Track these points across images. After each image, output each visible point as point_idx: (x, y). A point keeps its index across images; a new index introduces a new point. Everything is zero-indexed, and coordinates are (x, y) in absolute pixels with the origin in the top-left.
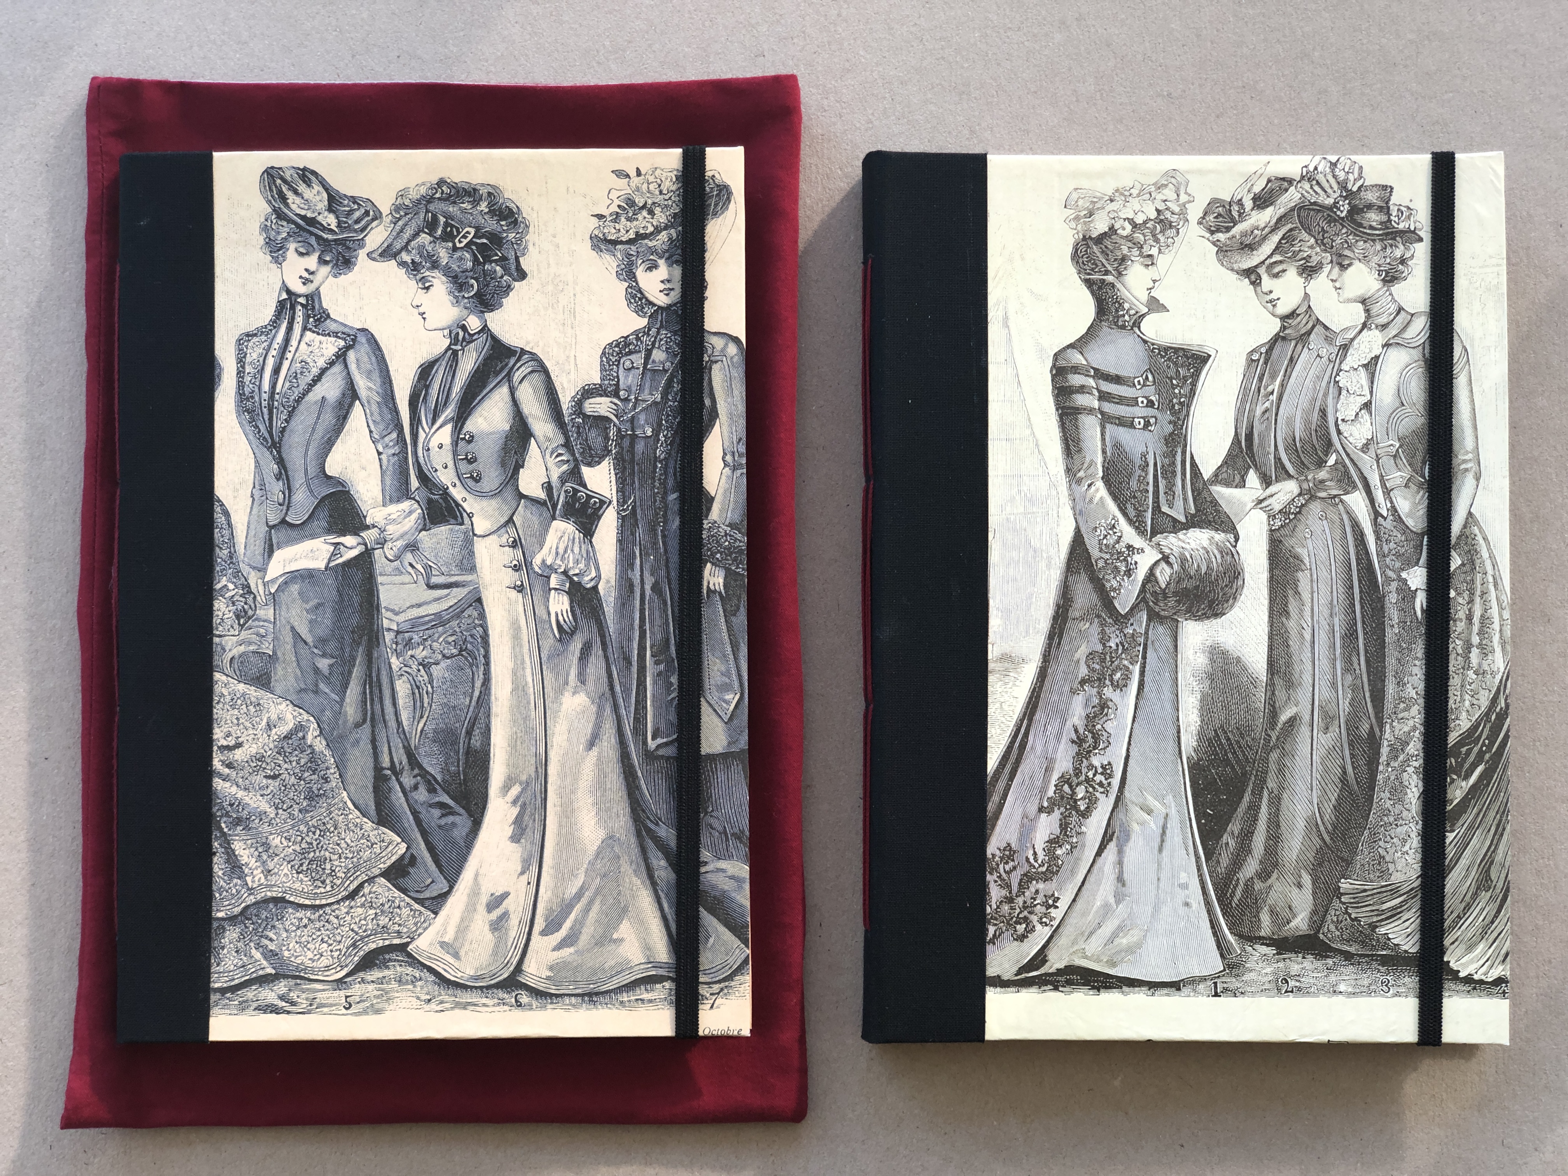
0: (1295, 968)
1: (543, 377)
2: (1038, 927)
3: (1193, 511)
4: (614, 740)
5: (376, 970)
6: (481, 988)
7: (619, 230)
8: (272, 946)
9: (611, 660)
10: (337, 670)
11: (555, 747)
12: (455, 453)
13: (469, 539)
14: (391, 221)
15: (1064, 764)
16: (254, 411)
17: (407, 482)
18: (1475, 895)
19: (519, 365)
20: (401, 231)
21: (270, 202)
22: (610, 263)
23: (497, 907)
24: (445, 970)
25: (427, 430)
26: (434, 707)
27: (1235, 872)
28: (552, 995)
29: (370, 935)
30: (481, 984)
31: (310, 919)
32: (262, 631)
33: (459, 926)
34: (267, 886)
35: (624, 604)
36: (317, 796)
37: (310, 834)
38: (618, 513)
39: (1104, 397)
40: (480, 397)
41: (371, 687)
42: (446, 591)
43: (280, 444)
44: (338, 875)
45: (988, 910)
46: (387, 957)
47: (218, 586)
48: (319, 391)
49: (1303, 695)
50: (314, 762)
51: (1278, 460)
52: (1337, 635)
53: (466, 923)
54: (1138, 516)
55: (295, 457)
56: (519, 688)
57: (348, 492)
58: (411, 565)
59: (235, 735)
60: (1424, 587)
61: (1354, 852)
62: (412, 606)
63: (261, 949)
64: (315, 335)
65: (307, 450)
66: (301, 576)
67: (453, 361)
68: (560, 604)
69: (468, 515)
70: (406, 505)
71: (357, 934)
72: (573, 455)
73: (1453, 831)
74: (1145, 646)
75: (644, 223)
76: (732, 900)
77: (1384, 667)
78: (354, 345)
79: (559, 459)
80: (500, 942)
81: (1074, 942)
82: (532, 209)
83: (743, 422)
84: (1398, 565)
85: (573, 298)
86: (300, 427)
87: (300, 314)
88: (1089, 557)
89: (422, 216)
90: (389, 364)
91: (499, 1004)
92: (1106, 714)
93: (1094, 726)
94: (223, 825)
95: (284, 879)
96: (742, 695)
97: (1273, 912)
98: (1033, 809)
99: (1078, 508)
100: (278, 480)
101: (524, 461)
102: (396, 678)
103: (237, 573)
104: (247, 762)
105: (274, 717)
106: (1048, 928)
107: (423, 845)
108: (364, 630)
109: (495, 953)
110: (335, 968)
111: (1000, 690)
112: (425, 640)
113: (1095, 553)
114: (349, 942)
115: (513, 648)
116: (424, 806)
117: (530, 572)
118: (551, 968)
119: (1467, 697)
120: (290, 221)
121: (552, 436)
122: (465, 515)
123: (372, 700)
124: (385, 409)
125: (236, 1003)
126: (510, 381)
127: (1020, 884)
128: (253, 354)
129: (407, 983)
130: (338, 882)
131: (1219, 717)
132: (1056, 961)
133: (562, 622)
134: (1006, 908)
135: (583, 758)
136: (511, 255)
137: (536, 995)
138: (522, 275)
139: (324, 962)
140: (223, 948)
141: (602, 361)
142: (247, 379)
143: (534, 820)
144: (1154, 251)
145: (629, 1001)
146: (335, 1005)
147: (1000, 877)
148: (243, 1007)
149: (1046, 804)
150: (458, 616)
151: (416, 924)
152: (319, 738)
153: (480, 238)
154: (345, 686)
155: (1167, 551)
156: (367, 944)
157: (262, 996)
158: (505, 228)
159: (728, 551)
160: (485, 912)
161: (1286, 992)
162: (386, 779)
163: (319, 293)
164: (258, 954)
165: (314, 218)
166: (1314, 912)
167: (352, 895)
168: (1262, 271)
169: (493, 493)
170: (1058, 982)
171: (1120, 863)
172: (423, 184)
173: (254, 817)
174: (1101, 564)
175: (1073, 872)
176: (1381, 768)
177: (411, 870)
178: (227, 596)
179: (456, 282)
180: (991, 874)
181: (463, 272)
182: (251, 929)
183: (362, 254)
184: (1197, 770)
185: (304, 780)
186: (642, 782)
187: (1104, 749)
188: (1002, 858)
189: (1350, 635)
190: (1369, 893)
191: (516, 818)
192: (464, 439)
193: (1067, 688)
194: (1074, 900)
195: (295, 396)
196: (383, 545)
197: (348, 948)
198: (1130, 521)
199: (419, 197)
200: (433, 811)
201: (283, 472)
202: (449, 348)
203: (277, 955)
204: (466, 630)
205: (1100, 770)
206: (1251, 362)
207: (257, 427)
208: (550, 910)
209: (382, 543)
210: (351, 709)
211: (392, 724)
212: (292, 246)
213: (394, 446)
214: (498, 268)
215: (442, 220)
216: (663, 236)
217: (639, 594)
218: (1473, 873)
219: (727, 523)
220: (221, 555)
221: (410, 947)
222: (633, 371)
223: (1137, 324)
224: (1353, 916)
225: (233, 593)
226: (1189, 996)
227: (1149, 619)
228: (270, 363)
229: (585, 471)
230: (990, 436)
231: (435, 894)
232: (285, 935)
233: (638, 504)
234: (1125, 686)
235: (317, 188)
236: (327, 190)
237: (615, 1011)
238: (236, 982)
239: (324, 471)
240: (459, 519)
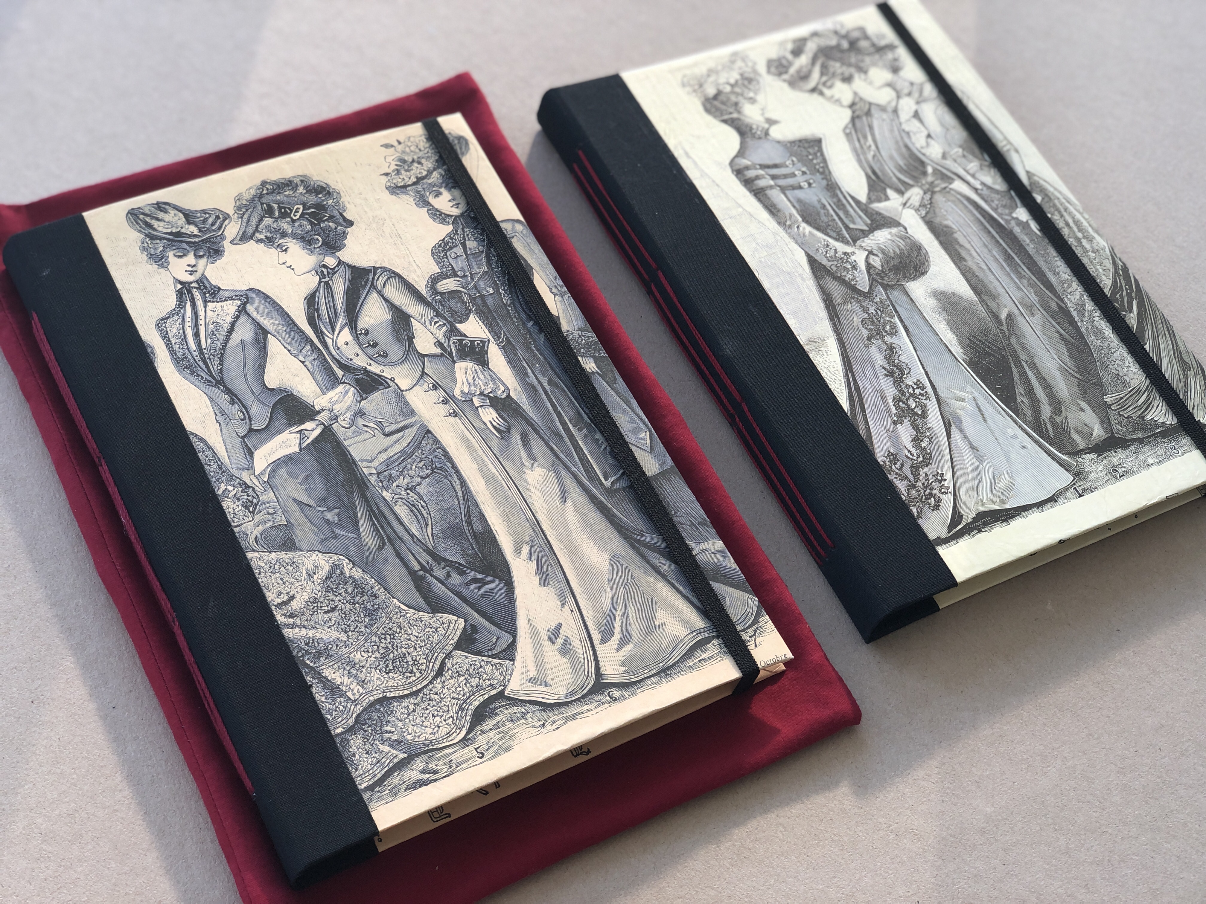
0: (1115, 461)
1: (398, 279)
2: (942, 497)
3: (869, 222)
4: (578, 490)
5: (488, 720)
6: (578, 699)
7: (404, 179)
8: (394, 737)
9: (546, 438)
10: (345, 516)
11: (538, 510)
12: (360, 345)
13: (400, 394)
14: (238, 217)
15: (891, 391)
16: (192, 366)
17: (333, 373)
18: (1185, 376)
19: (376, 277)
20: (248, 221)
21: (140, 231)
22: (407, 201)
23: (558, 637)
24: (543, 698)
25: (331, 337)
26: (432, 515)
27: (1039, 417)
28: (635, 683)
29: (470, 696)
30: (577, 697)
31: (415, 704)
32: (271, 510)
33: (536, 663)
34: (367, 693)
35: (535, 400)
36: (374, 611)
37: (383, 640)
38: (498, 345)
39: (773, 177)
40: (359, 305)
41: (377, 519)
42: (401, 434)
43: (223, 380)
44: (420, 662)
45: (904, 498)
46: (492, 707)
47: (220, 492)
48: (236, 338)
49: (1005, 299)
50: (359, 588)
51: (899, 180)
52: (1001, 261)
53: (540, 659)
54: (838, 235)
55: (239, 385)
56: (489, 479)
57: (292, 394)
58: (364, 425)
59: (285, 592)
60: (1030, 218)
61: (1099, 378)
62: (380, 452)
63: (386, 743)
64: (215, 303)
65: (246, 378)
66: (283, 462)
67: (328, 289)
68: (489, 415)
69: (391, 380)
70: (340, 388)
71: (459, 699)
72: (446, 319)
73: (1146, 344)
74: (892, 305)
75: (418, 170)
76: (725, 567)
77: (1040, 268)
78: (248, 300)
79: (437, 325)
80: (574, 662)
81: (972, 497)
82: (337, 182)
83: (551, 266)
84: (1007, 211)
85: (393, 227)
86: (233, 364)
87: (197, 293)
88: (825, 267)
89: (259, 208)
90: (281, 304)
91: (599, 705)
92: (896, 352)
93: (893, 362)
94: (308, 662)
95: (378, 683)
96: (650, 431)
97: (1078, 432)
98: (890, 425)
99: (799, 241)
100: (233, 404)
101: (413, 334)
102: (393, 505)
103: (231, 477)
104: (305, 607)
105: (310, 567)
106: (948, 495)
107: (476, 615)
108: (351, 481)
109: (574, 670)
110: (455, 732)
111: (821, 361)
112: (402, 471)
113: (827, 264)
114: (456, 708)
115: (471, 454)
116: (462, 586)
117: (456, 401)
118: (623, 664)
119: (1098, 267)
120: (161, 239)
121: (424, 312)
122: (388, 380)
123: (382, 527)
124: (292, 333)
125: (387, 792)
126: (376, 288)
127: (912, 474)
128: (173, 329)
129: (518, 719)
130: (424, 667)
131: (965, 329)
132: (969, 514)
133: (498, 426)
134: (913, 492)
135: (564, 510)
136: (336, 213)
137: (623, 687)
138: (350, 223)
139: (443, 731)
140: (354, 755)
141: (434, 258)
142: (176, 347)
143: (552, 566)
144: (751, 95)
145: (695, 664)
146: (470, 759)
147: (897, 474)
148: (395, 793)
149: (895, 419)
150: (418, 447)
151: (501, 674)
152: (354, 569)
153: (308, 209)
154: (356, 524)
155: (869, 248)
156: (471, 704)
157: (406, 778)
158: (323, 198)
159: (588, 345)
160: (550, 645)
161: (1120, 477)
162: (423, 578)
163: (205, 276)
164: (386, 747)
165: (179, 231)
166: (1102, 422)
167: (440, 672)
168: (821, 87)
169: (401, 360)
170: (978, 526)
171: (966, 437)
172: (251, 188)
173: (330, 646)
174: (834, 268)
175: (941, 454)
176: (1079, 324)
177: (477, 637)
178: (230, 496)
179: (304, 241)
180: (890, 474)
181: (306, 233)
182: (370, 731)
183: (226, 243)
184: (974, 365)
185: (358, 603)
186: (615, 511)
187: (909, 373)
188: (890, 462)
189: (1008, 258)
190: (1125, 398)
191: (537, 569)
192: (361, 334)
193: (861, 346)
194: (953, 471)
195: (220, 345)
196: (337, 419)
197: (457, 713)
198: (837, 240)
199: (251, 197)
200: (470, 587)
201: (234, 397)
202: (320, 282)
203: (402, 741)
204: (429, 454)
205: (915, 387)
206: (848, 135)
207: (199, 375)
208: (599, 624)
209: (336, 418)
210: (369, 539)
211: (407, 538)
212: (170, 254)
213: (311, 354)
214: (330, 224)
215: (275, 206)
216: (435, 174)
217: (541, 390)
218: (1175, 363)
219: (576, 329)
220: (212, 470)
221: (506, 692)
222: (459, 258)
223: (767, 134)
224: (1126, 416)
225: (234, 492)
226: (1065, 503)
227: (885, 289)
228: (189, 332)
229: (460, 326)
230: (719, 219)
231: (504, 646)
232: (400, 724)
233: (509, 336)
234: (896, 332)
235: (172, 212)
236: (181, 211)
237: (689, 675)
238: (379, 776)
239: (266, 387)
240: (385, 384)
